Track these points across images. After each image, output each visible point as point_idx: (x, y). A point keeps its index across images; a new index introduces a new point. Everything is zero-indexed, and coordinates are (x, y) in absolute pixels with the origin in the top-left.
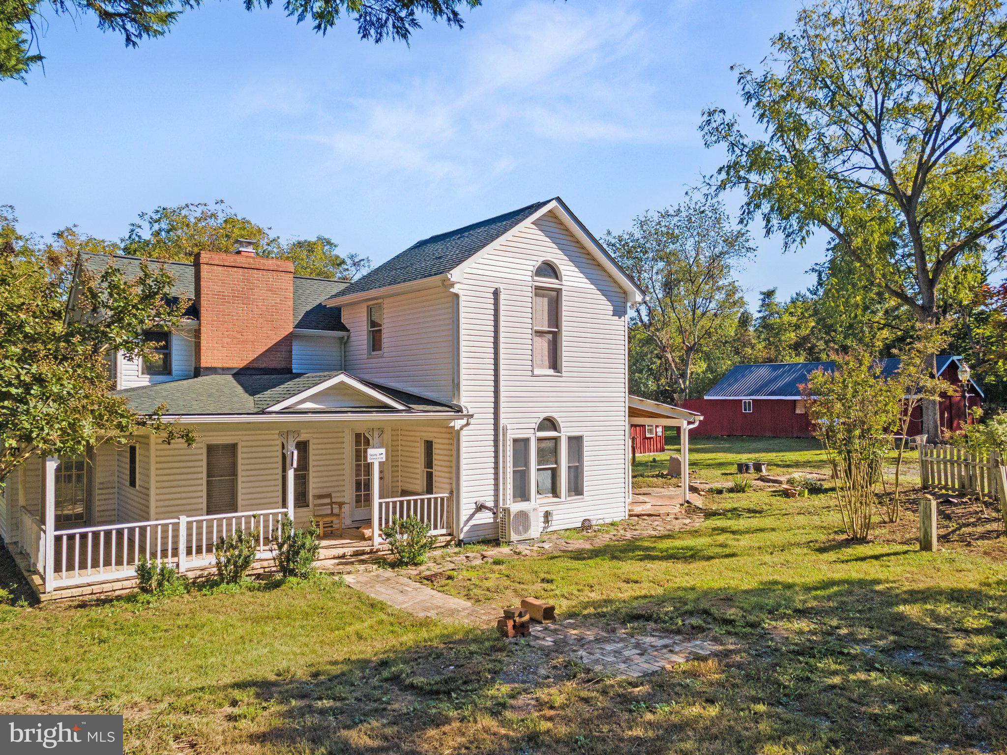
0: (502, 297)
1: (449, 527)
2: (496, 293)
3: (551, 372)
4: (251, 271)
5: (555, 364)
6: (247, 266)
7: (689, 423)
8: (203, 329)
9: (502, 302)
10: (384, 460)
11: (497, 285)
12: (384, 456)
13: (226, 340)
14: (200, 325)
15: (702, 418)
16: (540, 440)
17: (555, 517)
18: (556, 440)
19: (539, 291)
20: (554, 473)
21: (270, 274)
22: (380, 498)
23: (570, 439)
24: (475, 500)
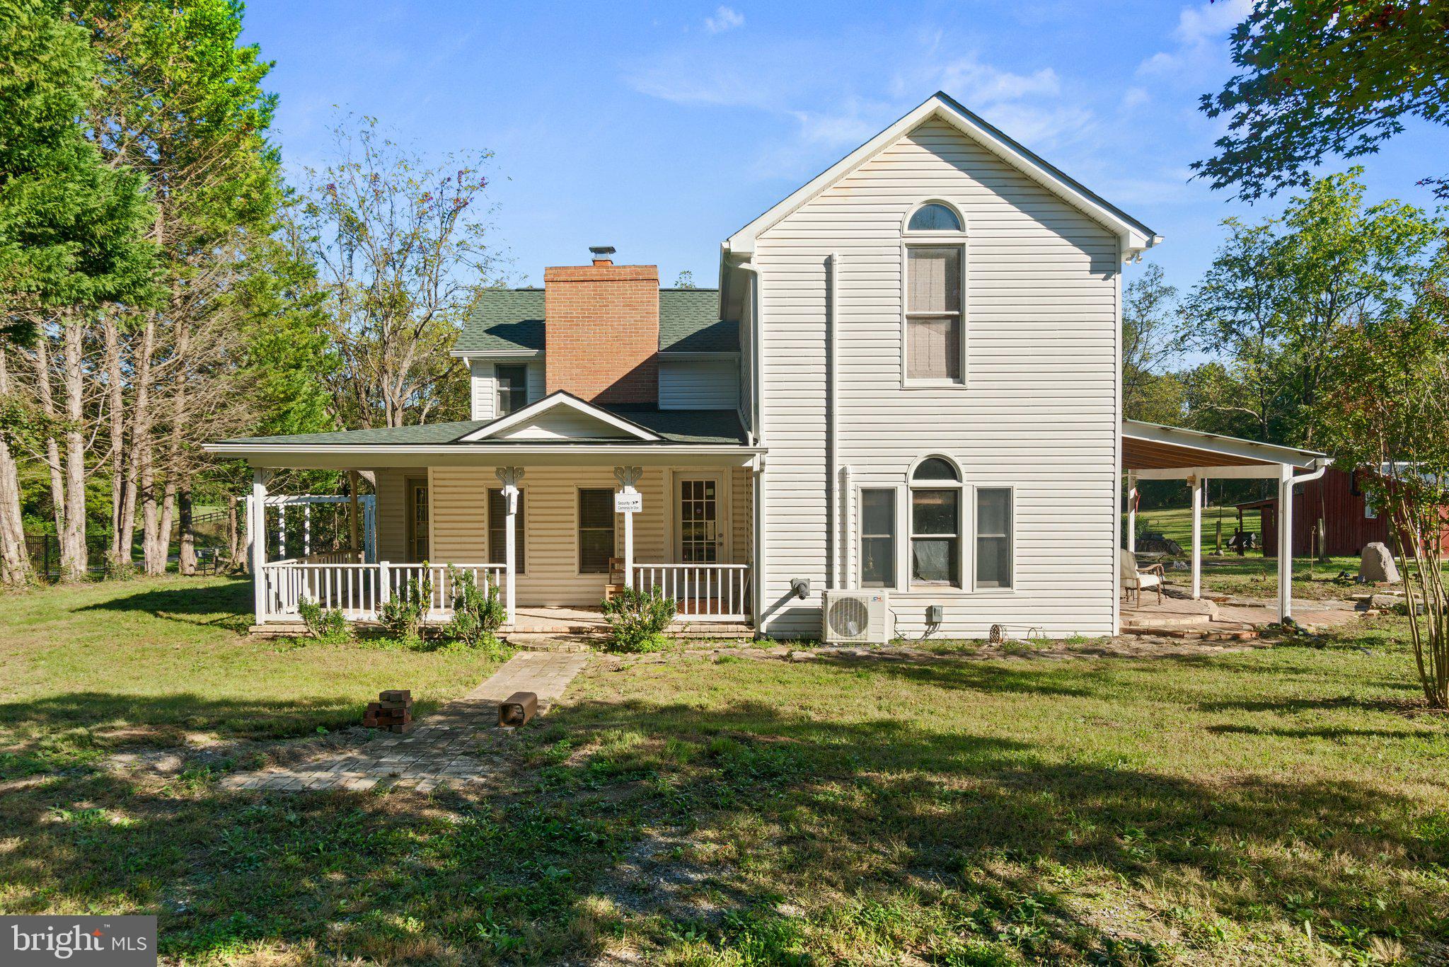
0: (837, 268)
1: (748, 611)
2: (829, 263)
3: (949, 382)
4: (603, 284)
5: (955, 369)
6: (598, 278)
7: (1297, 472)
8: (548, 360)
9: (837, 276)
10: (640, 510)
11: (829, 252)
12: (639, 505)
13: (574, 371)
14: (544, 356)
15: (1328, 462)
16: (918, 493)
17: (945, 618)
18: (956, 494)
19: (919, 252)
20: (954, 548)
21: (627, 284)
22: (635, 562)
23: (983, 493)
24: (790, 577)
